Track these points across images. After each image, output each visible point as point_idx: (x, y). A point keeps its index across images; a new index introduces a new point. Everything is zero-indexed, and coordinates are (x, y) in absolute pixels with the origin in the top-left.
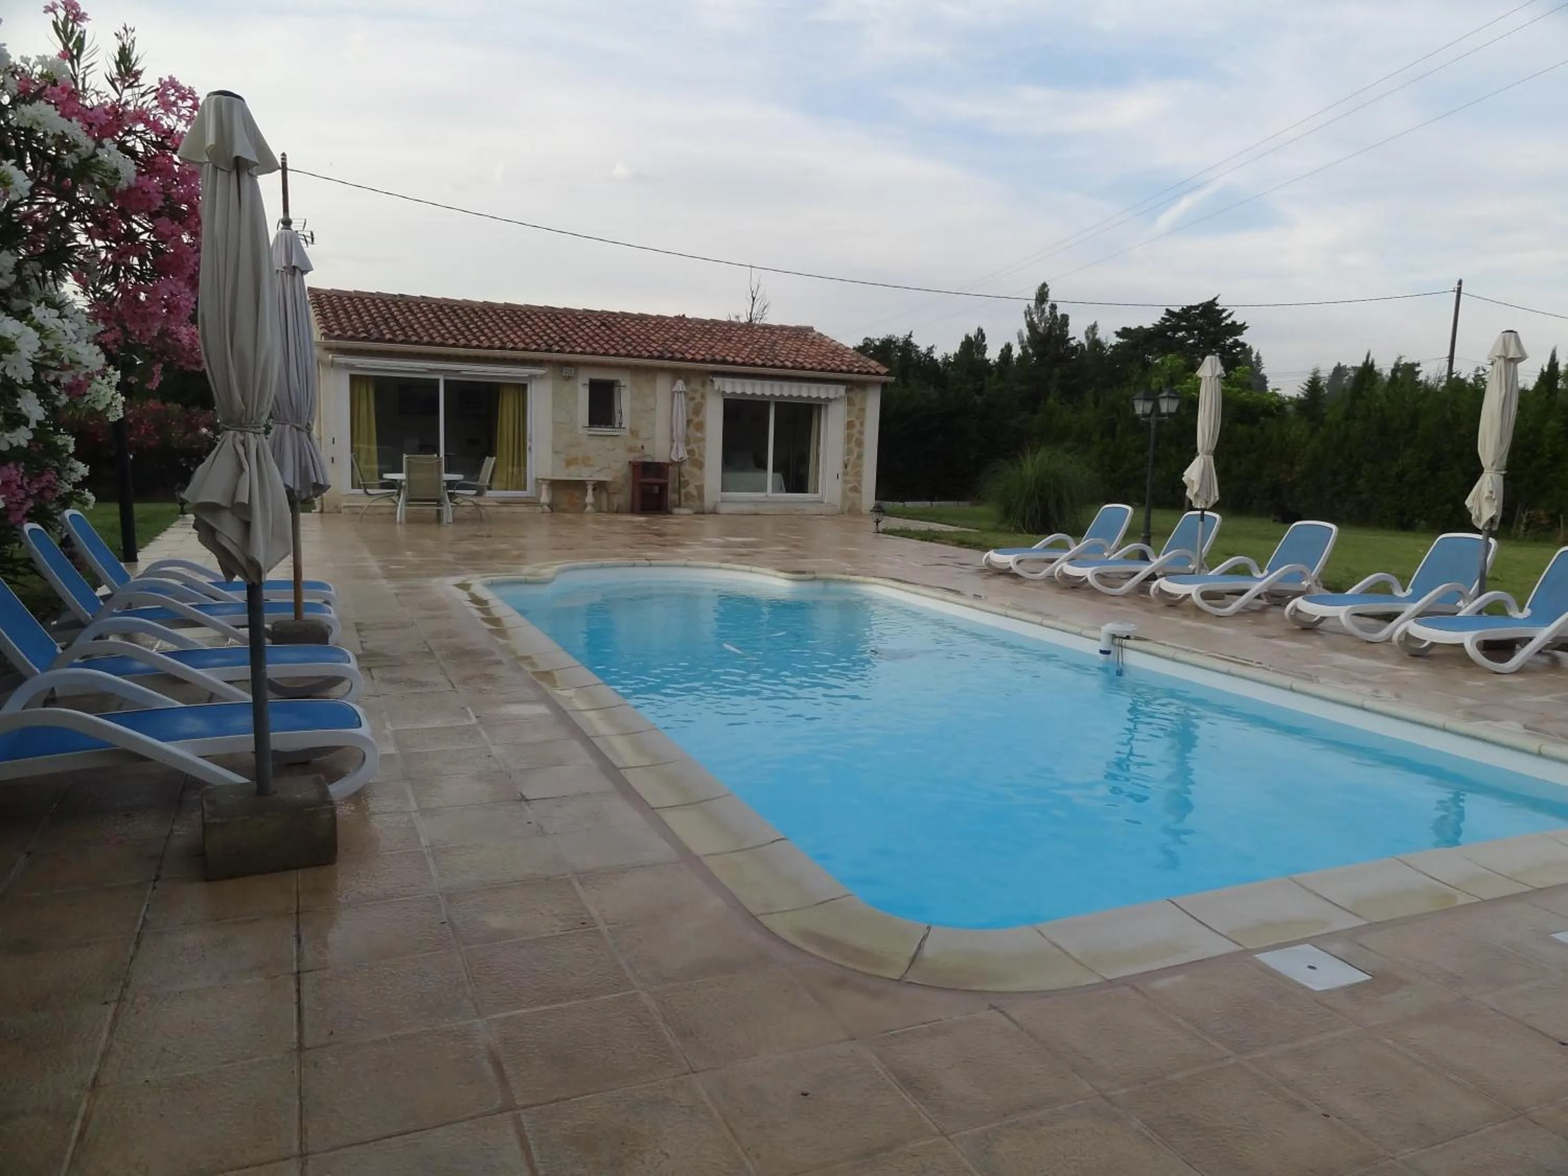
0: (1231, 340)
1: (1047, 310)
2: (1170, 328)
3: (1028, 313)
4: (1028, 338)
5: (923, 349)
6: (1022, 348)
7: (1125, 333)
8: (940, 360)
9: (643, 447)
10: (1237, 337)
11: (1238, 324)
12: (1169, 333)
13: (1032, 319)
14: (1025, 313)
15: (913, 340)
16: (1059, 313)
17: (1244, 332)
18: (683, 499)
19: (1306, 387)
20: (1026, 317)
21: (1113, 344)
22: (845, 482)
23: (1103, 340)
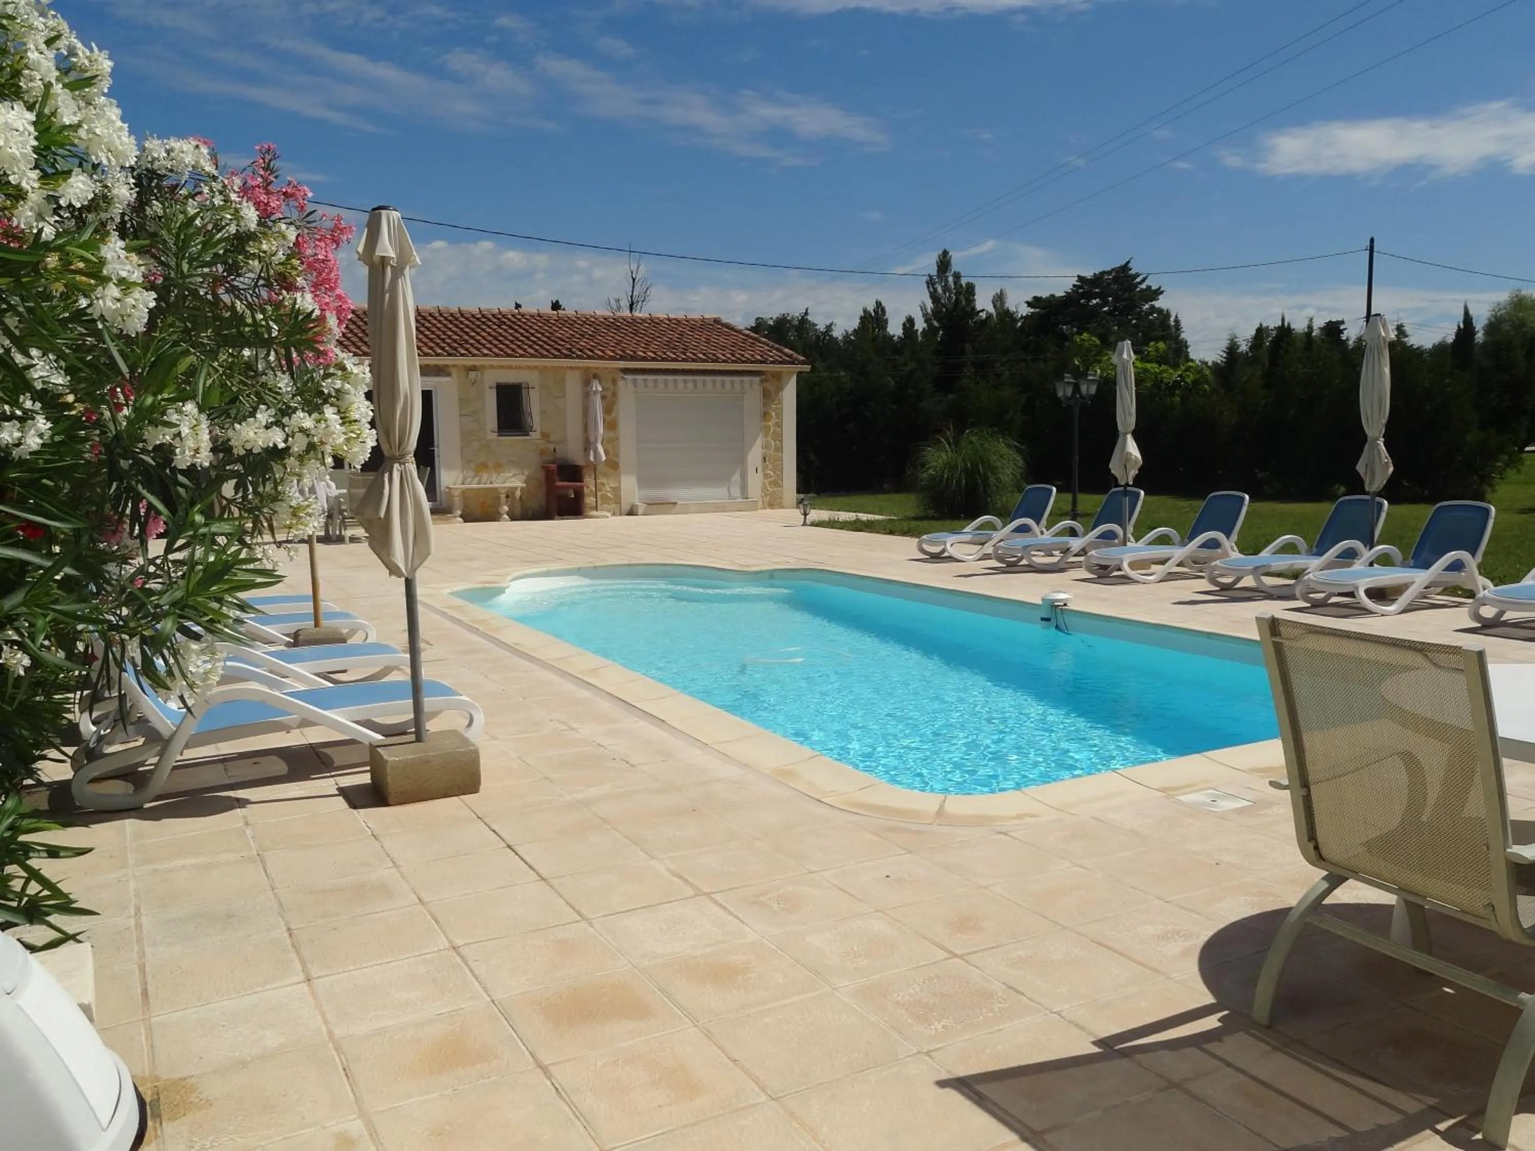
0: (1147, 306)
1: (951, 279)
2: (1083, 295)
3: (930, 283)
4: (932, 311)
5: (821, 327)
6: (926, 321)
7: (1036, 302)
8: (840, 338)
9: (555, 450)
10: (1153, 303)
11: (1153, 288)
12: (1082, 301)
13: (935, 290)
14: (927, 283)
15: (809, 318)
16: (964, 281)
17: (1160, 297)
18: (599, 501)
19: (1225, 355)
20: (928, 287)
21: (1024, 315)
22: (766, 476)
23: (1012, 309)
